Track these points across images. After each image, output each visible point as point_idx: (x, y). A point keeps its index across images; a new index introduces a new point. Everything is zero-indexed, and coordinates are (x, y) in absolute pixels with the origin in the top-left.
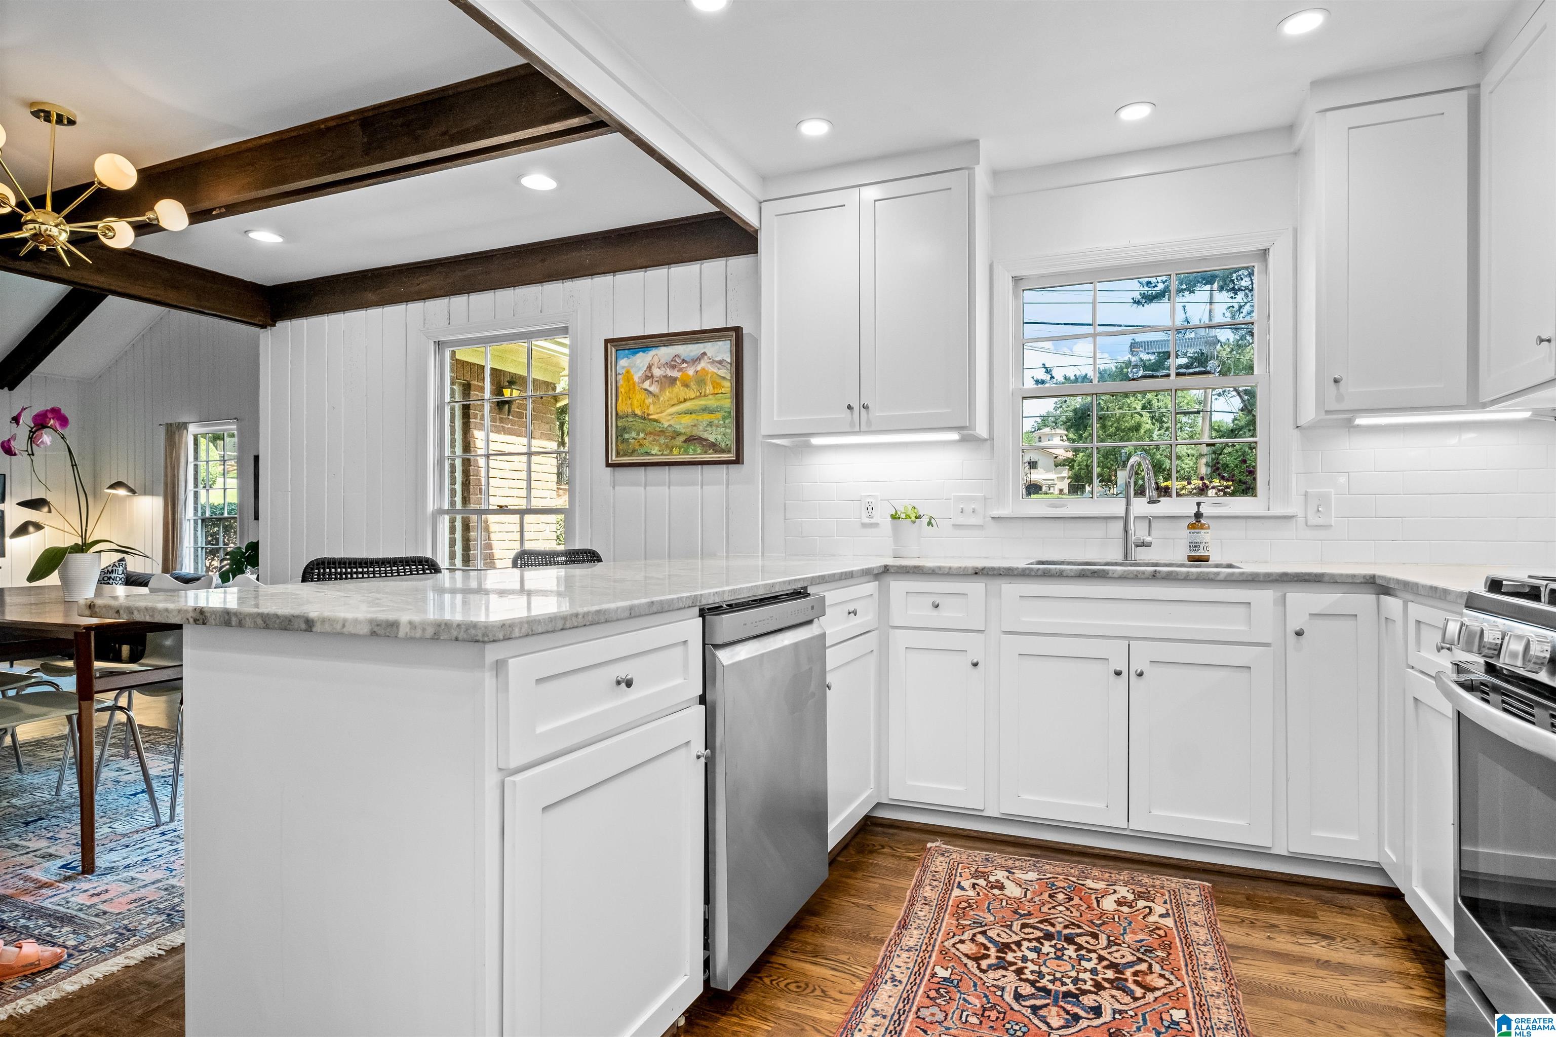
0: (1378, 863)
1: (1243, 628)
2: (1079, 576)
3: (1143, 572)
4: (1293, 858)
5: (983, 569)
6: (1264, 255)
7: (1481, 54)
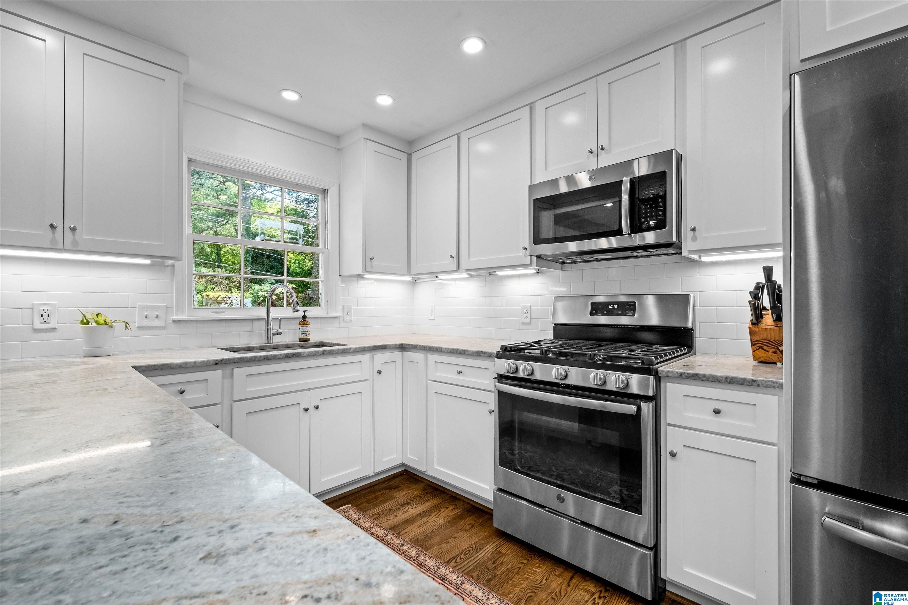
0: (403, 465)
1: (358, 374)
2: (285, 358)
3: (318, 352)
4: (377, 474)
5: (222, 360)
6: (325, 192)
7: (411, 143)
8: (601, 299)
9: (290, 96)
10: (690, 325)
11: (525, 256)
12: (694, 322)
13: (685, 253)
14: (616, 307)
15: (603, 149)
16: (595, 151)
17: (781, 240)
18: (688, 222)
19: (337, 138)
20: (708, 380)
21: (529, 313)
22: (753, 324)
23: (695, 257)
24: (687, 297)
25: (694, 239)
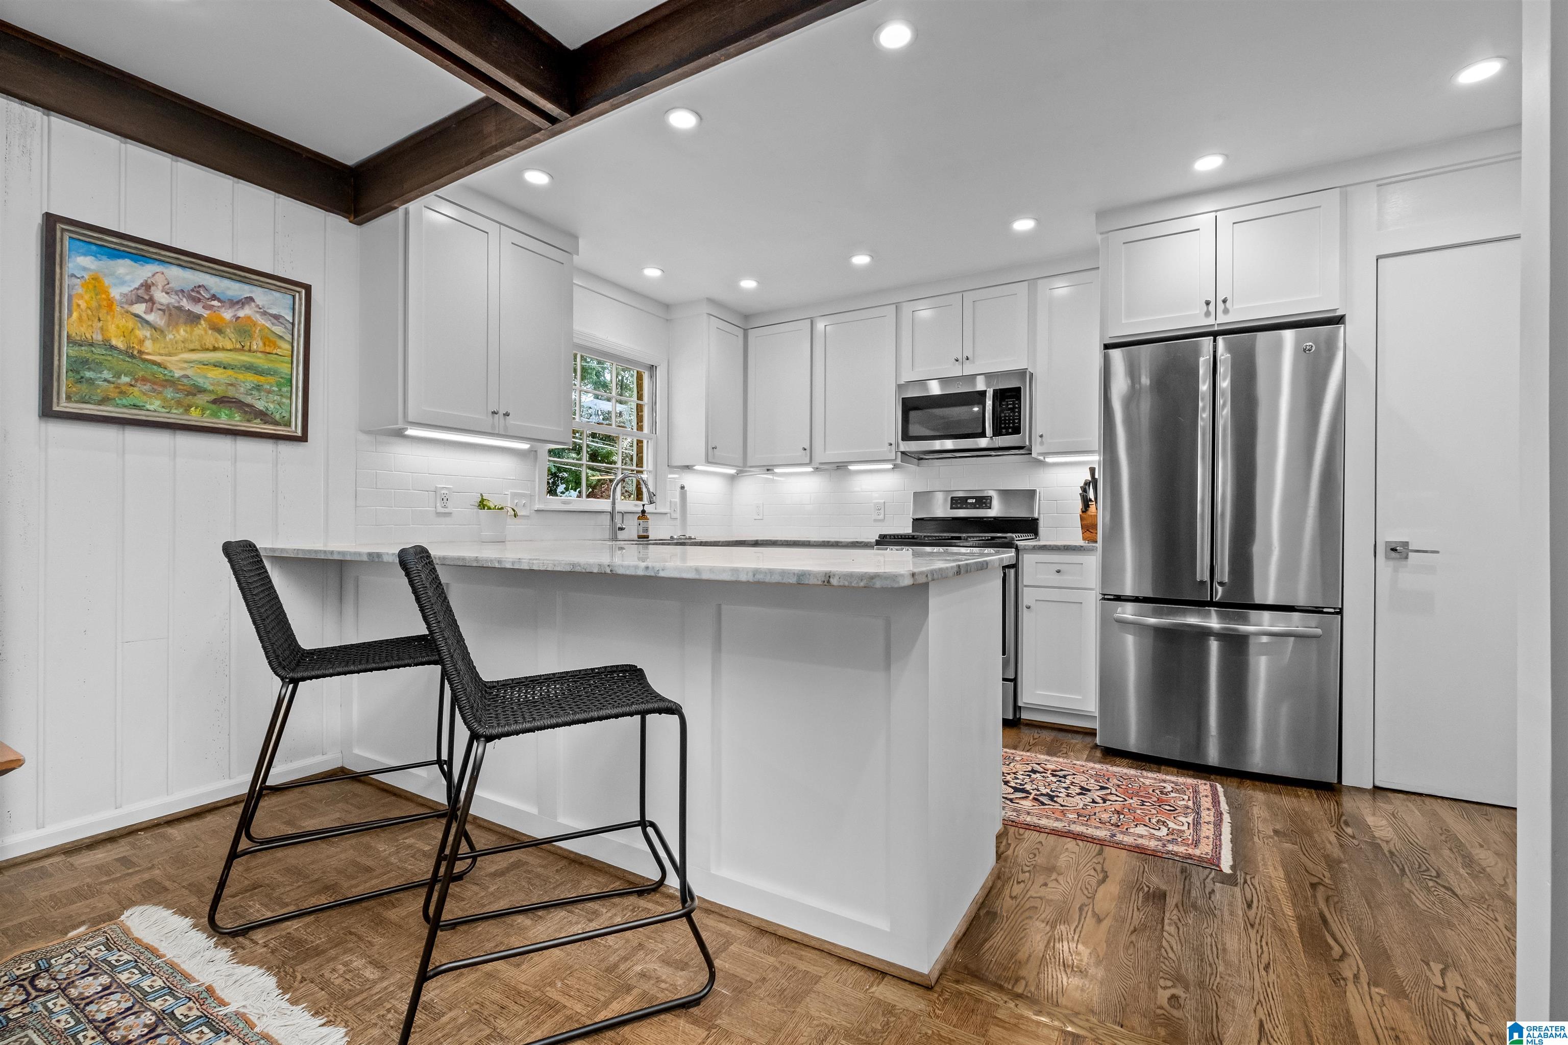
6: (652, 368)
7: (747, 317)
8: (961, 494)
9: (652, 272)
10: (1036, 516)
11: (890, 451)
12: (1039, 514)
13: (1034, 455)
14: (974, 501)
15: (968, 359)
16: (960, 360)
17: (1097, 449)
18: (1038, 429)
19: (667, 307)
20: (1052, 549)
21: (883, 509)
22: (1083, 512)
23: (1041, 458)
24: (1034, 491)
25: (1042, 443)
